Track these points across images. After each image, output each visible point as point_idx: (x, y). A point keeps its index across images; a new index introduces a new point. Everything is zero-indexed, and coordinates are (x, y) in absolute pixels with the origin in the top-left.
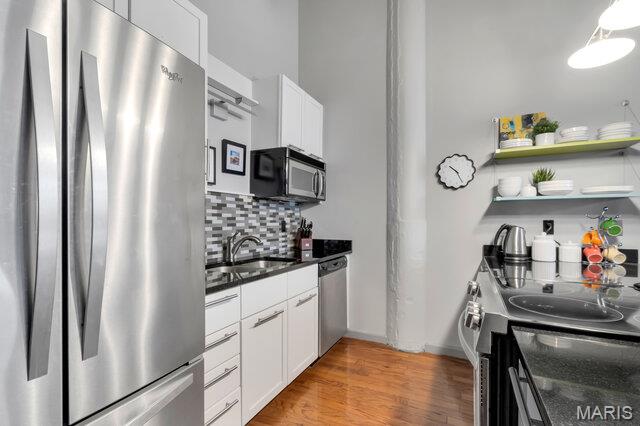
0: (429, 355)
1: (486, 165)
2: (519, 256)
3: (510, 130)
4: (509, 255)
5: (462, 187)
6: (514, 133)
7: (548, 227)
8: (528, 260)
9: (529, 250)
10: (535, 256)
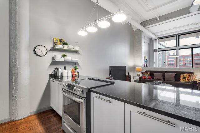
0: (32, 115)
1: (50, 50)
2: (60, 76)
3: (56, 42)
4: (58, 76)
5: (43, 56)
6: (58, 43)
7: (65, 68)
8: (62, 77)
9: (62, 74)
10: (63, 76)
